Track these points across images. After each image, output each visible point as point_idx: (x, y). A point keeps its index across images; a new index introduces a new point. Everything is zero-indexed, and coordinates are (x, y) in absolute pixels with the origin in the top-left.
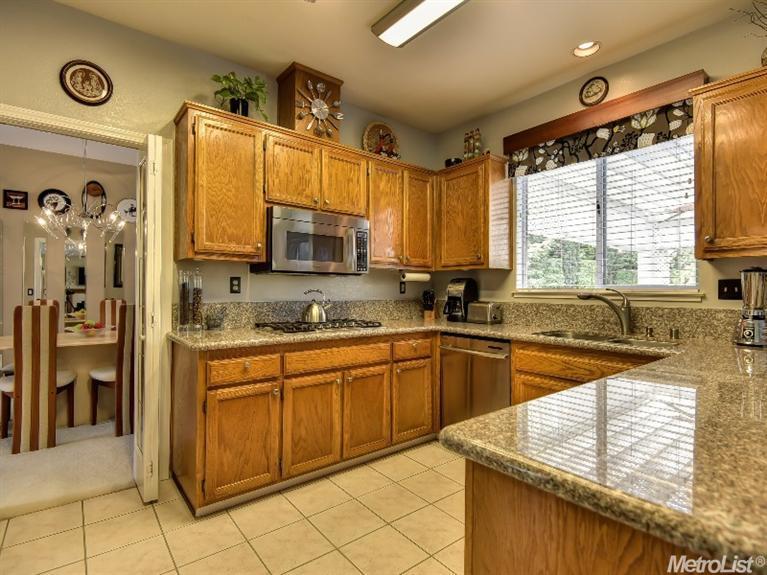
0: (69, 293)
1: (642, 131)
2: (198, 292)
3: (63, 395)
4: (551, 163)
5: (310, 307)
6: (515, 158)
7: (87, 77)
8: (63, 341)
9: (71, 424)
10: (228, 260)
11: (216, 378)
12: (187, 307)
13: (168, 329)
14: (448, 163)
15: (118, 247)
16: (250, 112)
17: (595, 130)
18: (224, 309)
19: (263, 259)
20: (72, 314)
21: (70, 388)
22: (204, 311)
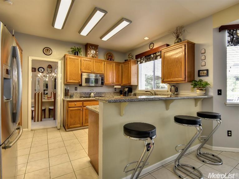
0: (44, 90)
1: (158, 56)
2: (68, 90)
3: (43, 111)
4: (144, 62)
5: (91, 93)
6: (138, 60)
7: (48, 50)
8: (43, 100)
9: (45, 118)
10: (74, 84)
11: (70, 106)
12: (66, 93)
13: (62, 97)
14: (125, 61)
15: (55, 79)
16: (78, 55)
17: (151, 55)
18: (73, 94)
19: (81, 84)
20: (45, 95)
21: (45, 110)
22: (70, 94)
